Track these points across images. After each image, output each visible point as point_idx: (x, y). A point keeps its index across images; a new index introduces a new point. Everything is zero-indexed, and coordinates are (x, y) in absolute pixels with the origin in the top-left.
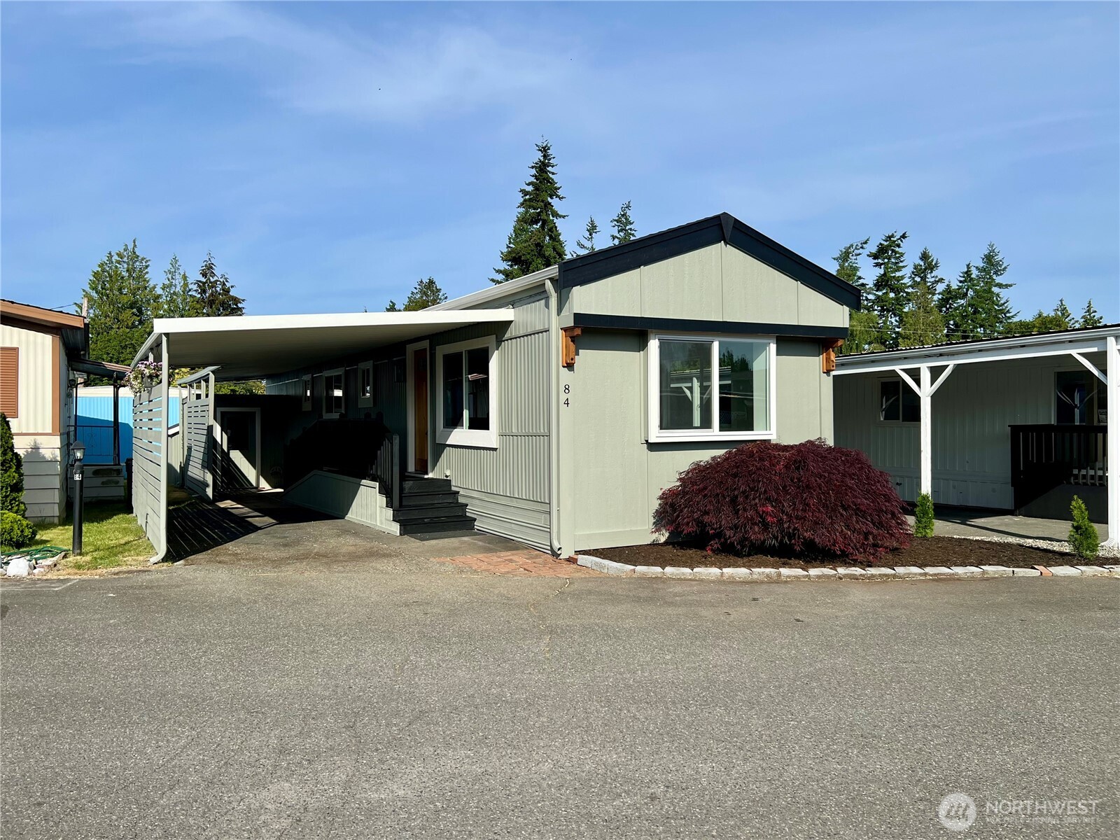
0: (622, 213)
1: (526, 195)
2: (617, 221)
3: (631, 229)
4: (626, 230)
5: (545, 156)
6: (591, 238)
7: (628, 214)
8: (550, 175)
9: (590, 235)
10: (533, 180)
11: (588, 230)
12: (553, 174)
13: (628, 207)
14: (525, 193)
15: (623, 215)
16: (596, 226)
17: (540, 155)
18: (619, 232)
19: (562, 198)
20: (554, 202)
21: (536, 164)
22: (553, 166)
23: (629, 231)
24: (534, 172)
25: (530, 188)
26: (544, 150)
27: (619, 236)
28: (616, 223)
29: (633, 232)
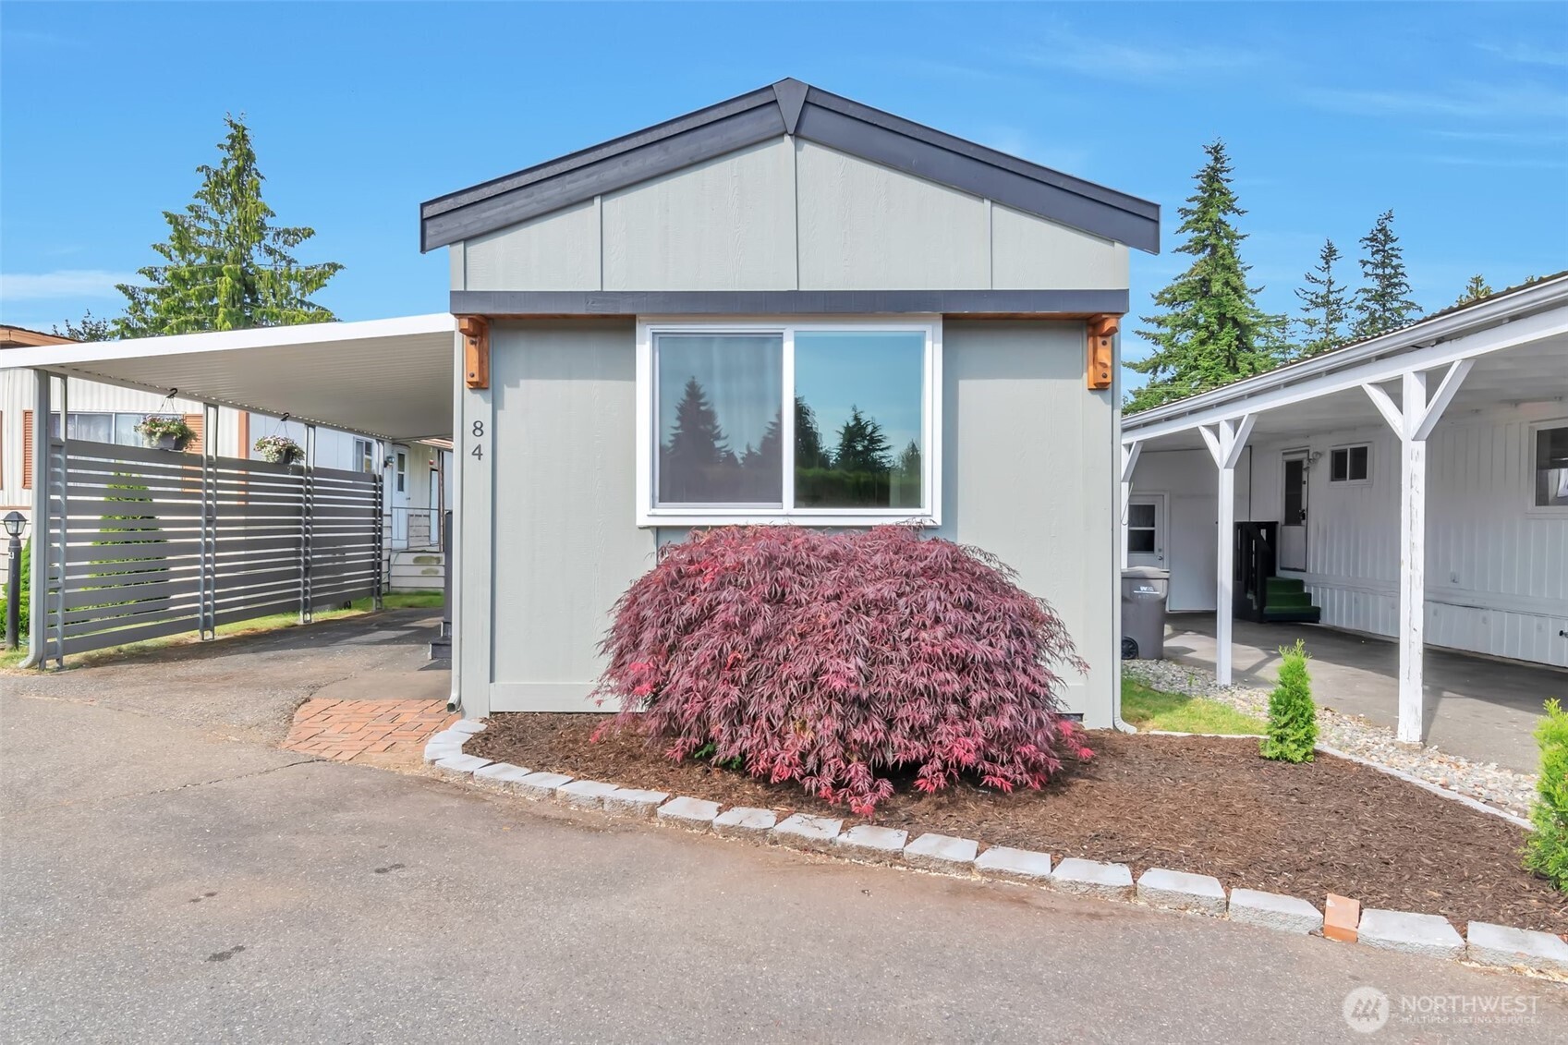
0: (1379, 228)
1: (1186, 216)
2: (1371, 240)
3: (1393, 249)
4: (1384, 251)
5: (1217, 160)
6: (1329, 267)
7: (1388, 228)
8: (1225, 184)
9: (1327, 263)
10: (1200, 193)
11: (1322, 257)
12: (1228, 181)
13: (1389, 218)
14: (1185, 212)
15: (1380, 231)
16: (1335, 251)
17: (1210, 160)
18: (1373, 254)
19: (1243, 212)
20: (1230, 218)
21: (1204, 171)
22: (1228, 171)
23: (1390, 252)
24: (1199, 182)
25: (1195, 206)
26: (1216, 151)
27: (1373, 261)
28: (1368, 242)
29: (1394, 253)
